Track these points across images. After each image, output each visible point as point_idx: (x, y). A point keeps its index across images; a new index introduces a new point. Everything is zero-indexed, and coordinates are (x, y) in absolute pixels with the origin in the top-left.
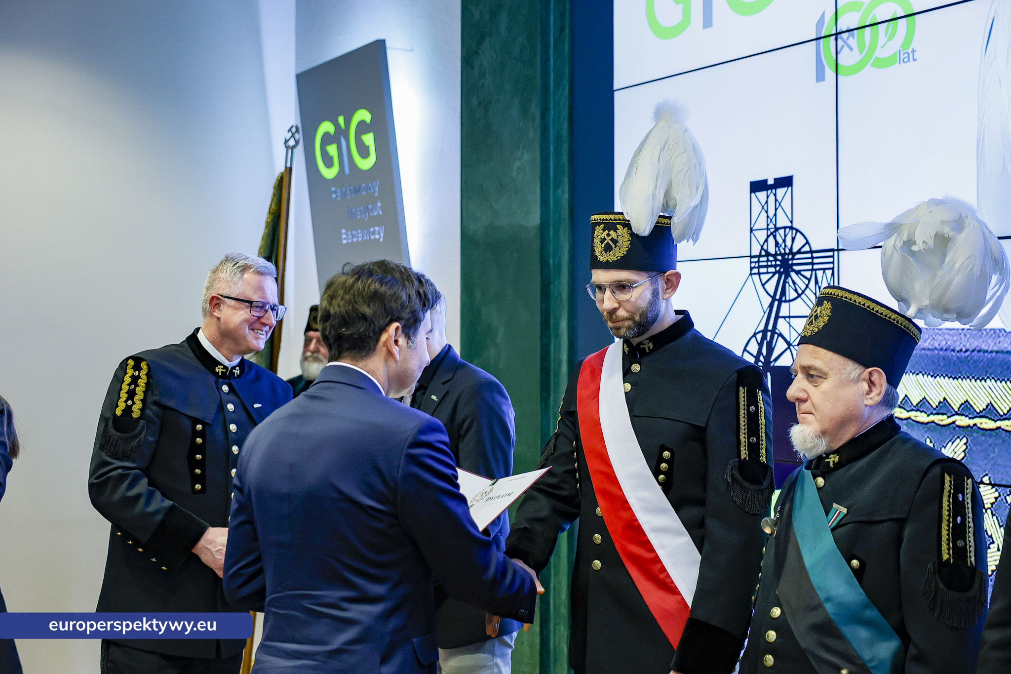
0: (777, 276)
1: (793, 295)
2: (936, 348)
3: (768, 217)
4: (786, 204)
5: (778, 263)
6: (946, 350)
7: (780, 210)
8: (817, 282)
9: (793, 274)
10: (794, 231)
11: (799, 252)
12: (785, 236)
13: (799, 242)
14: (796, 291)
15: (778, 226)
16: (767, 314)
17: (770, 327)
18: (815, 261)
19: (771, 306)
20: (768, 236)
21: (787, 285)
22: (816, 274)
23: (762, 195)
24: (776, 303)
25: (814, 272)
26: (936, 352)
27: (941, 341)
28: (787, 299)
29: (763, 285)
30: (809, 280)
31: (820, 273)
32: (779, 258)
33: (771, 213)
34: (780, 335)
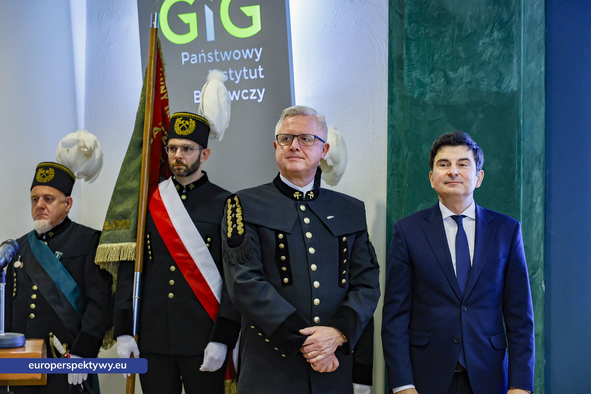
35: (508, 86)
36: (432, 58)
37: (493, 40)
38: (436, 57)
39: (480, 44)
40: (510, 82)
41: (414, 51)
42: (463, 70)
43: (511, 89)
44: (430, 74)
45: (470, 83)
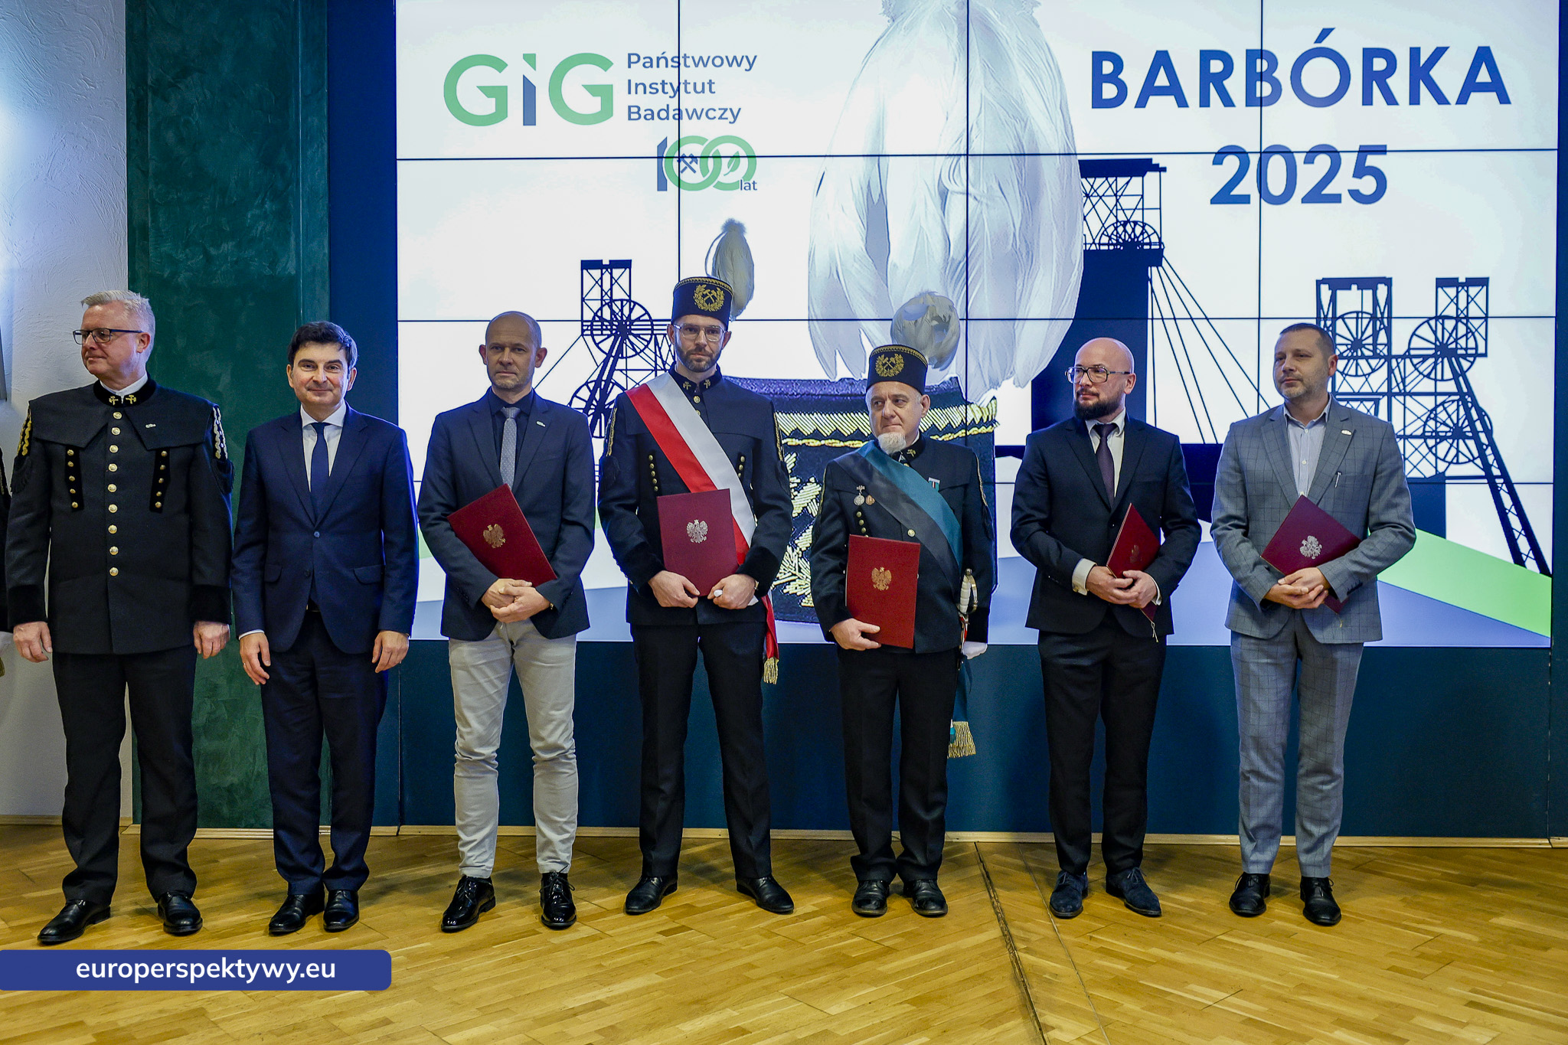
0: (613, 337)
1: (630, 352)
2: (771, 393)
3: (602, 290)
4: (624, 281)
5: (614, 327)
6: (780, 394)
7: (616, 287)
8: (656, 343)
9: (631, 337)
10: (632, 304)
11: (638, 319)
12: (622, 306)
13: (637, 312)
14: (634, 350)
15: (614, 298)
16: (600, 367)
17: (604, 378)
18: (655, 327)
19: (606, 362)
20: (602, 306)
21: (624, 345)
22: (656, 338)
23: (596, 273)
24: (612, 359)
25: (653, 336)
26: (771, 395)
27: (776, 388)
28: (625, 356)
29: (597, 345)
30: (649, 342)
31: (660, 338)
32: (616, 323)
33: (607, 286)
34: (616, 384)
35: (285, 269)
36: (188, 229)
37: (265, 212)
38: (192, 228)
39: (249, 216)
40: (287, 264)
41: (162, 219)
42: (227, 247)
43: (287, 273)
44: (184, 250)
45: (236, 262)
